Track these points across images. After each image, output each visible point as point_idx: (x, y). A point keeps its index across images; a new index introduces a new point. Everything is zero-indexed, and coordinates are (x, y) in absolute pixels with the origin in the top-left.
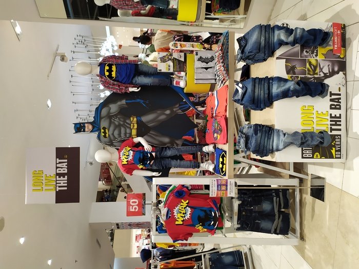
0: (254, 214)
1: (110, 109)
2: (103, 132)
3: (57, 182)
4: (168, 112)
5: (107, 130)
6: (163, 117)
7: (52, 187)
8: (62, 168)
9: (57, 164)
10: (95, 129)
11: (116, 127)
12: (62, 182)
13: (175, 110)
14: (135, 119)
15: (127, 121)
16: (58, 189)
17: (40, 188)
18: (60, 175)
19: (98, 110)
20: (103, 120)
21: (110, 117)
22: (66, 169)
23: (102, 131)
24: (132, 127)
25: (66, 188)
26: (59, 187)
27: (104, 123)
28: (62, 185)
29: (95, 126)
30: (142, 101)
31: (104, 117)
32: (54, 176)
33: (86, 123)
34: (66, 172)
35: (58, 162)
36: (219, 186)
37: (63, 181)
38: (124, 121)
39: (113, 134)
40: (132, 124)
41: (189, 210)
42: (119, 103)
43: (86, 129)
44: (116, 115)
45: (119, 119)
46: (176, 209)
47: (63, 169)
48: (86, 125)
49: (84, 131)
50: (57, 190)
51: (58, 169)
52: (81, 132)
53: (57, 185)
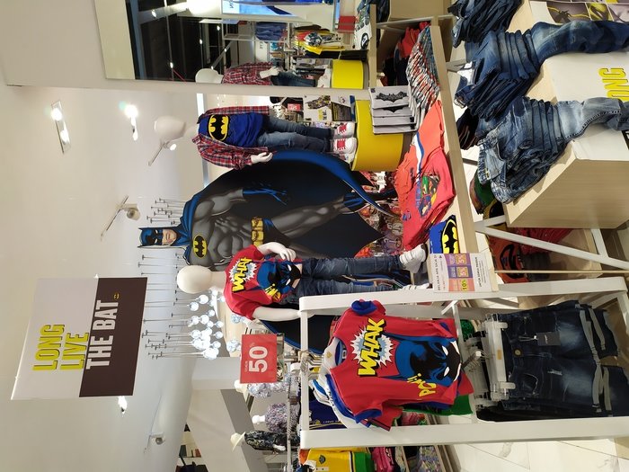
0: (542, 354)
1: (213, 204)
2: (197, 247)
3: (91, 349)
4: (323, 211)
5: (204, 242)
6: (313, 220)
7: (78, 361)
8: (105, 319)
9: (95, 311)
10: (182, 239)
11: (223, 237)
12: (100, 349)
13: (336, 207)
14: (260, 224)
15: (246, 227)
16: (90, 364)
17: (51, 362)
18: (97, 334)
19: (190, 207)
20: (197, 224)
21: (211, 218)
22: (113, 323)
23: (196, 243)
24: (253, 238)
25: (107, 363)
26: (94, 360)
27: (200, 230)
28: (100, 355)
29: (182, 234)
30: (273, 193)
31: (201, 219)
32: (86, 337)
33: (165, 228)
34: (112, 327)
35: (98, 308)
36: (453, 269)
37: (103, 348)
38: (240, 227)
39: (216, 250)
40: (254, 233)
41: (387, 343)
42: (231, 195)
43: (164, 240)
44: (224, 216)
45: (229, 223)
46: (358, 339)
47: (107, 322)
48: (165, 232)
49: (160, 243)
50: (88, 368)
51: (97, 322)
52: (153, 244)
53: (90, 355)
